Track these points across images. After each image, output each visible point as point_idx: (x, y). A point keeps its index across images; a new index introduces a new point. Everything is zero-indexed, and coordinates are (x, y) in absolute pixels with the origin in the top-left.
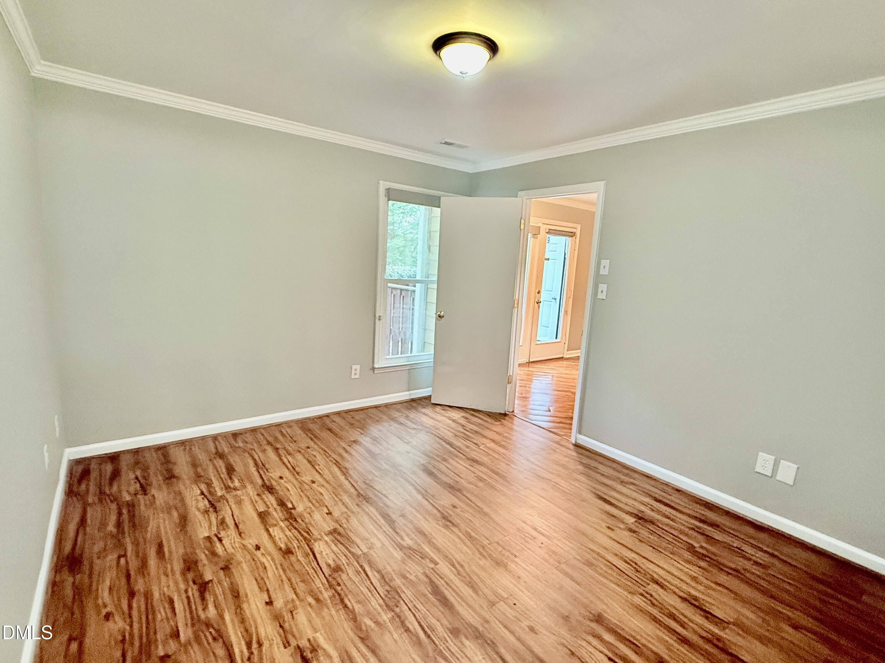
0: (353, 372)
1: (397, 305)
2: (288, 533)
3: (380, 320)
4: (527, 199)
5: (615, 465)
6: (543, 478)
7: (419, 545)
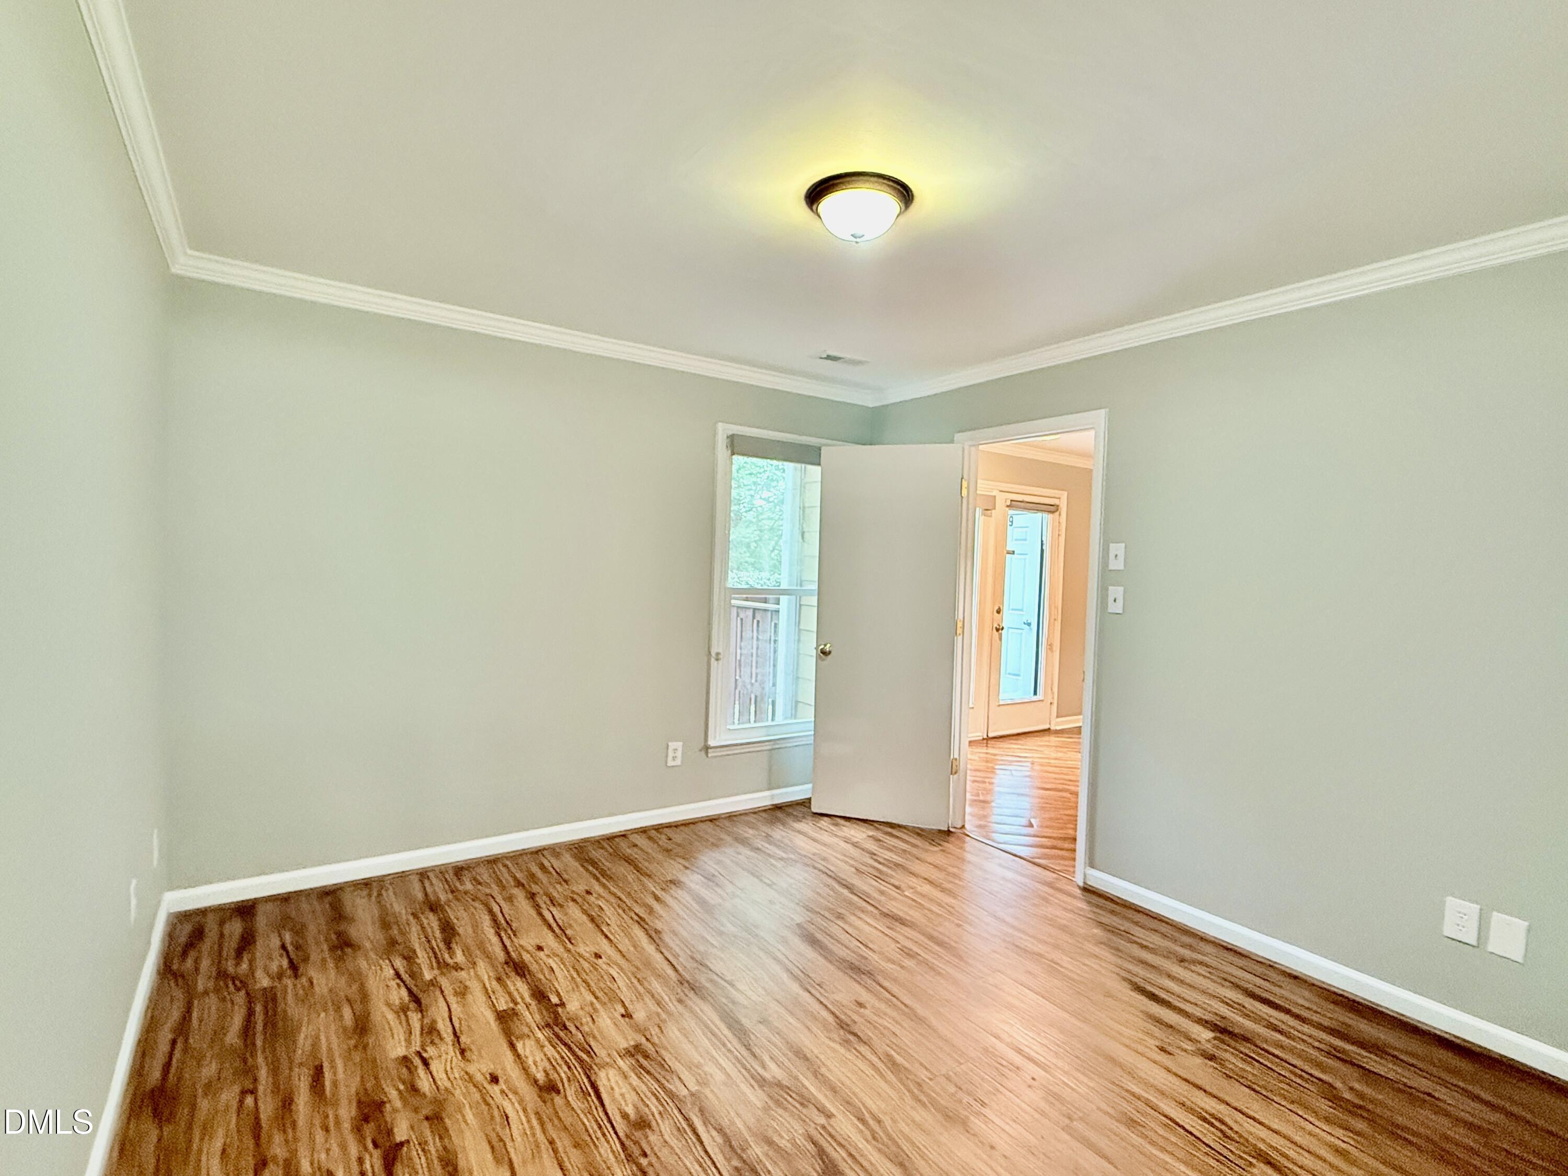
0: (671, 754)
1: (747, 634)
2: (550, 1050)
3: (717, 660)
4: (970, 446)
5: (1163, 928)
6: (1026, 951)
7: (796, 1078)
